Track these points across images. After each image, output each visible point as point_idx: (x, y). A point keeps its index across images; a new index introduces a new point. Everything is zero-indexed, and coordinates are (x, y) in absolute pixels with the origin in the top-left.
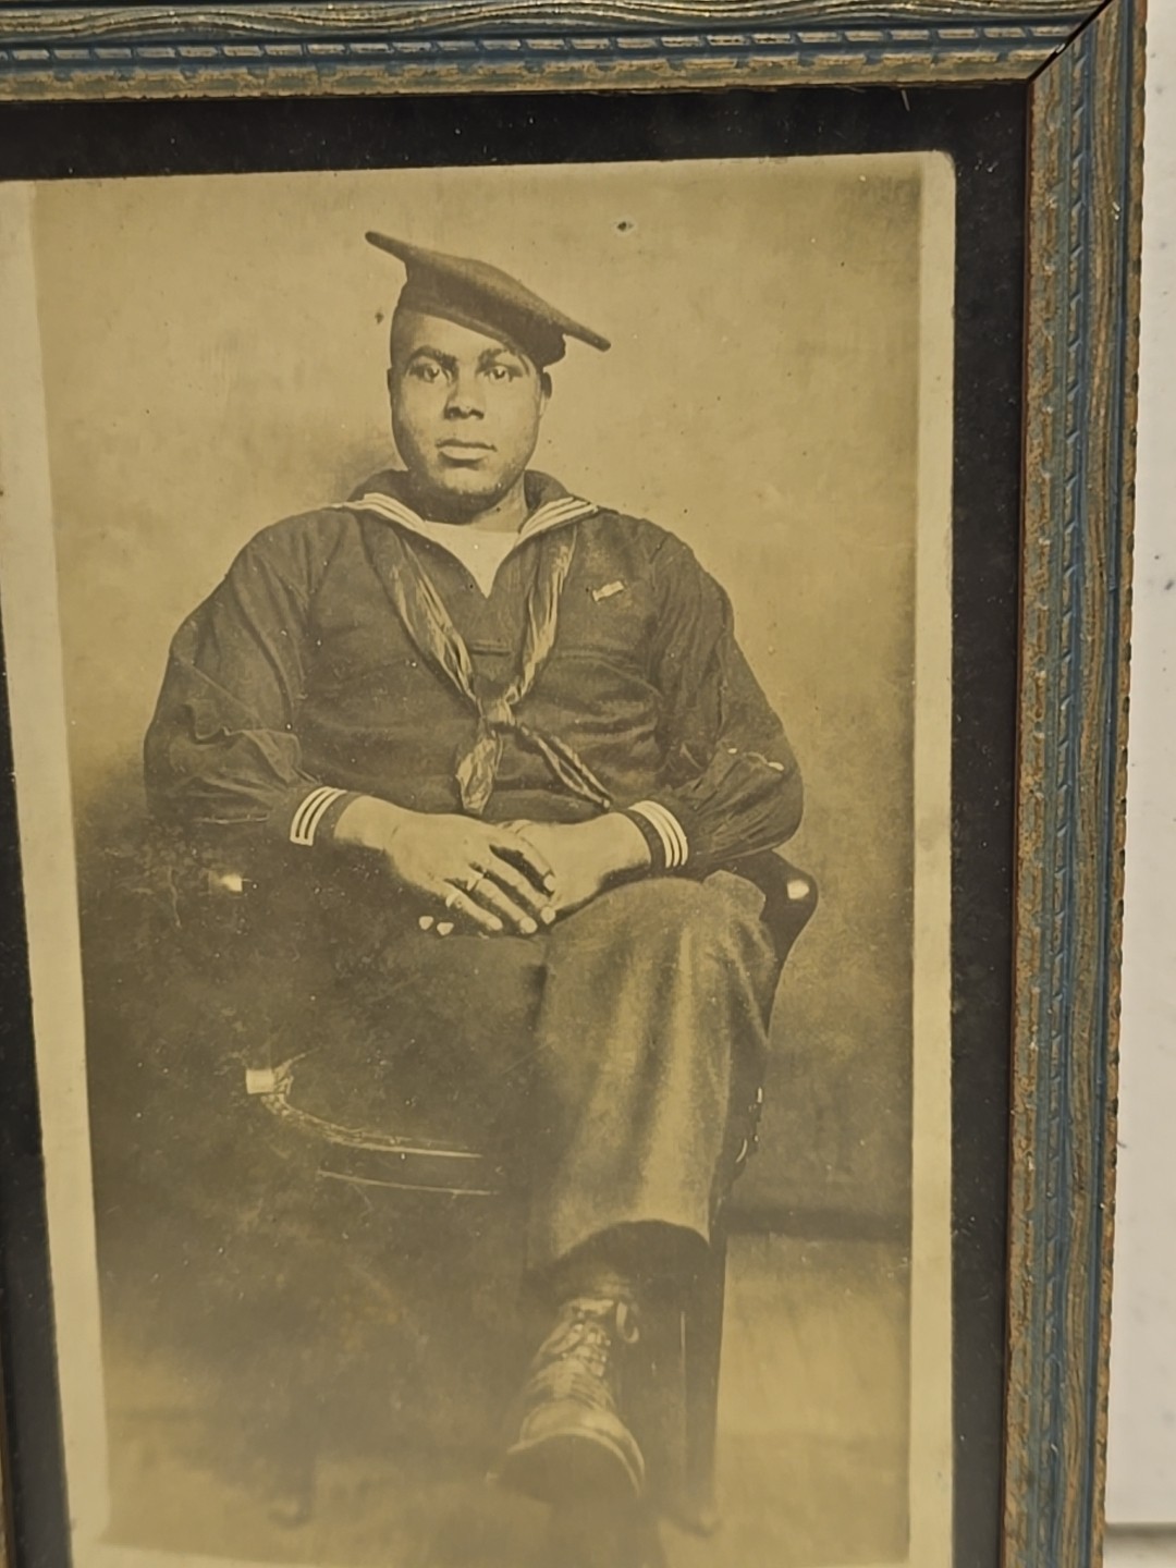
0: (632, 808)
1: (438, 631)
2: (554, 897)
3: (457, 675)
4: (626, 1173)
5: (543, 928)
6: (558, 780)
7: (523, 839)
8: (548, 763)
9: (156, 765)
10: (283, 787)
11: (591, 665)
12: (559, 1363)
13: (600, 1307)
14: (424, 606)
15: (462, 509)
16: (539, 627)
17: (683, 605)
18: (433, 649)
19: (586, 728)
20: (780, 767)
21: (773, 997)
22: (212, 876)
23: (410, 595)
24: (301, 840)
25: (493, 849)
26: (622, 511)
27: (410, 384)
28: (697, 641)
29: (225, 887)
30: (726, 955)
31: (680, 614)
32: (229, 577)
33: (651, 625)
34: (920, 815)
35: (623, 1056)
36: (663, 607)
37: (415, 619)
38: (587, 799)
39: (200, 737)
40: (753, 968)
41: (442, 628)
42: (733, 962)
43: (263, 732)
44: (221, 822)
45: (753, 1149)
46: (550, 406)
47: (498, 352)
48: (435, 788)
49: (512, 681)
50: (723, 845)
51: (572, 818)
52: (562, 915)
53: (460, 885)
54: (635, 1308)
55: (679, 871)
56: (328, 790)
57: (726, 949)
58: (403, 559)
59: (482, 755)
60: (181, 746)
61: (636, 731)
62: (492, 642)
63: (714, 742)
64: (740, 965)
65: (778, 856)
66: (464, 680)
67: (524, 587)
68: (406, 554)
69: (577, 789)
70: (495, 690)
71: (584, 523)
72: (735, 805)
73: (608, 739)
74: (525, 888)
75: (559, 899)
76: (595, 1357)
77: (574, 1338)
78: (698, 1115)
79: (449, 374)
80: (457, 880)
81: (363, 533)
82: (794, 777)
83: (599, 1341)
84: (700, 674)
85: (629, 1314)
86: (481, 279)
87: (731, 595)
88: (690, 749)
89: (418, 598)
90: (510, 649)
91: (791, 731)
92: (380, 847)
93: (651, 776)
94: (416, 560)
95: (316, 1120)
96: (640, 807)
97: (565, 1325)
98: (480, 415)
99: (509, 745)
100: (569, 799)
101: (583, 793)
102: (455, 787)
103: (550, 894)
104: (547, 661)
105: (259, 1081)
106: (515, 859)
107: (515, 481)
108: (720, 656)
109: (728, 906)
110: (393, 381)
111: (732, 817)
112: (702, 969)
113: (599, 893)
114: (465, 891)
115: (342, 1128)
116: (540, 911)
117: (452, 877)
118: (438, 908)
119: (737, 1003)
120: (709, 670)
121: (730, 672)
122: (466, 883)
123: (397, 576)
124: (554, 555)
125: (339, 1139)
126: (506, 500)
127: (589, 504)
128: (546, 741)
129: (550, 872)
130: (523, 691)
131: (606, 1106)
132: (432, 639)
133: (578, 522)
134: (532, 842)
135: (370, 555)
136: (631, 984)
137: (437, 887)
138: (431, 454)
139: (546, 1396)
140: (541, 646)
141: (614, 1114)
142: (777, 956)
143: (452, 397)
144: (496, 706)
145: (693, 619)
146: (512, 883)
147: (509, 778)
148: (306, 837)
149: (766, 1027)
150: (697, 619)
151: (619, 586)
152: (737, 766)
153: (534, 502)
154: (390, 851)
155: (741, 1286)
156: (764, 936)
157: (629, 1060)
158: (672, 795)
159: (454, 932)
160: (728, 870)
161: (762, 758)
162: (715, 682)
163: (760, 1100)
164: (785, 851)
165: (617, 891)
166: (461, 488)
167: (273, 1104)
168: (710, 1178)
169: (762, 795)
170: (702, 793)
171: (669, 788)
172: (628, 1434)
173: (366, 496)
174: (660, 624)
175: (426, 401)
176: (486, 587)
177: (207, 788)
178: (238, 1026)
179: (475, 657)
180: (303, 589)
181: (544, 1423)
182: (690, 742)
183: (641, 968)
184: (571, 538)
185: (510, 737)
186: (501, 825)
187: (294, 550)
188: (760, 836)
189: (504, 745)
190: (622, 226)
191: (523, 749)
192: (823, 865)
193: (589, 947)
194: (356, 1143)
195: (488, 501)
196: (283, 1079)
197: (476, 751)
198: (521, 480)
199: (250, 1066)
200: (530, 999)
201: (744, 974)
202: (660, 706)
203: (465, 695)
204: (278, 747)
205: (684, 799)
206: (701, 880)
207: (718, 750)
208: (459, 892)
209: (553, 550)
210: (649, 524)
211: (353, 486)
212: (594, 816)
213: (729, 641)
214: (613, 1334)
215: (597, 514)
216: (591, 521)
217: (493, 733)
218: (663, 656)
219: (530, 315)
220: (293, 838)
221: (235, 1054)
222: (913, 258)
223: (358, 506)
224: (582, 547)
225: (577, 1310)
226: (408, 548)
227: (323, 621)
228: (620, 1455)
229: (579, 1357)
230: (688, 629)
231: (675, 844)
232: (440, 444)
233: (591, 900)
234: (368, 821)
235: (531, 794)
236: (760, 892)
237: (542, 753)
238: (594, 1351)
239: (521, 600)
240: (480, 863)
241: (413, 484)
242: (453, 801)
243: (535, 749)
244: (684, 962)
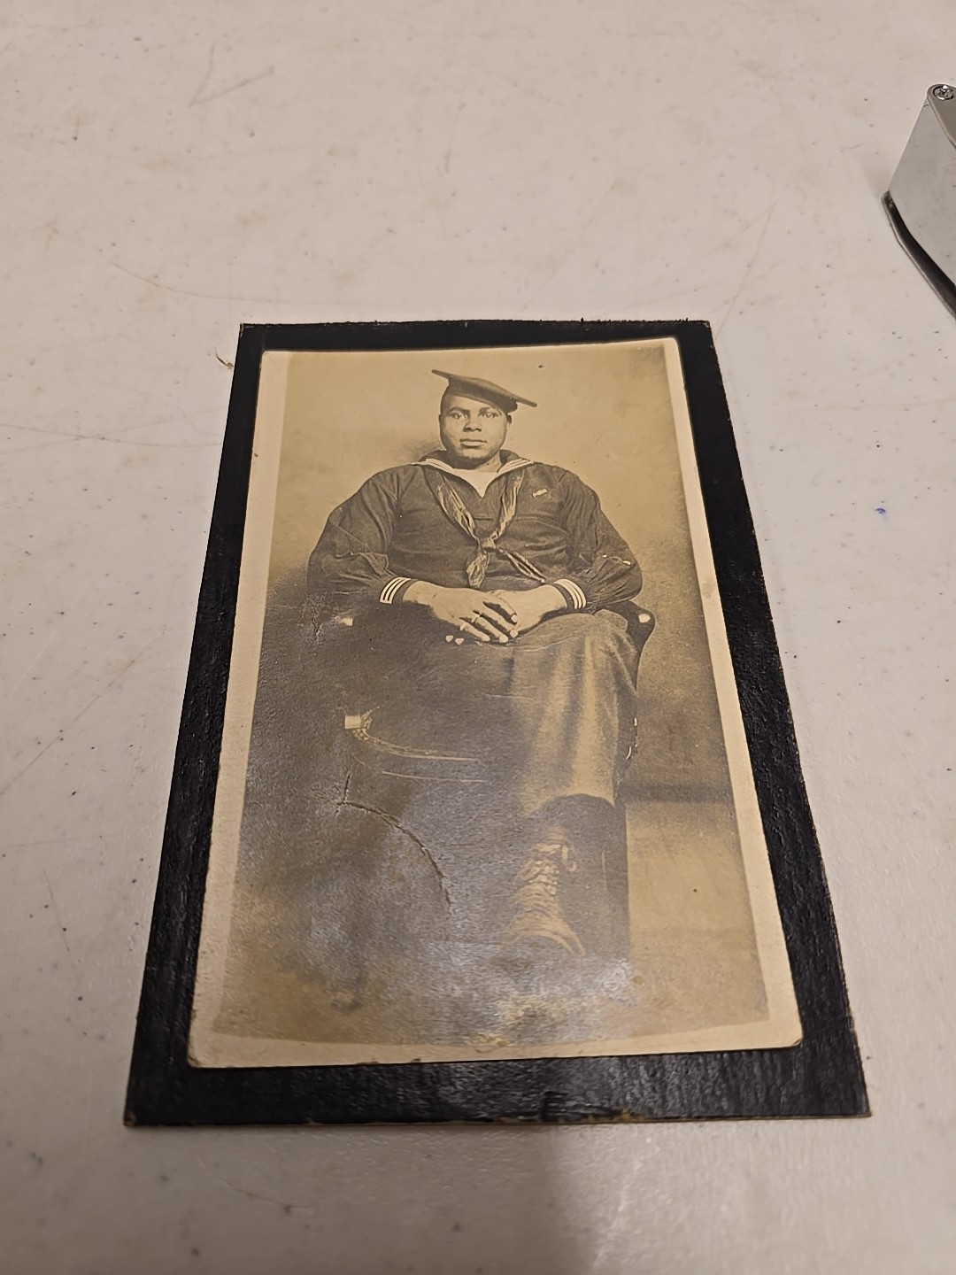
0: (556, 583)
1: (459, 511)
2: (517, 625)
3: (467, 528)
4: (563, 766)
5: (511, 640)
6: (520, 572)
7: (501, 599)
8: (513, 564)
9: (314, 567)
10: (379, 578)
11: (533, 522)
12: (527, 887)
14: (452, 501)
15: (472, 464)
16: (507, 508)
17: (576, 498)
18: (456, 518)
19: (531, 548)
20: (629, 563)
21: (637, 670)
23: (446, 497)
24: (386, 601)
25: (485, 604)
27: (449, 421)
28: (583, 511)
29: (344, 624)
30: (610, 650)
31: (575, 501)
32: (360, 491)
33: (561, 505)
34: (701, 582)
36: (566, 499)
37: (448, 506)
38: (532, 579)
39: (337, 556)
40: (625, 657)
41: (461, 510)
42: (614, 654)
43: (370, 554)
44: (345, 593)
45: (635, 751)
46: (510, 427)
47: (488, 408)
48: (456, 576)
49: (495, 530)
50: (604, 597)
51: (527, 588)
52: (521, 633)
53: (467, 620)
54: (573, 848)
55: (581, 610)
56: (401, 579)
57: (610, 647)
58: (443, 483)
59: (480, 562)
60: (328, 559)
61: (556, 549)
62: (484, 515)
63: (595, 552)
64: (618, 655)
66: (471, 531)
67: (500, 492)
68: (445, 481)
69: (527, 574)
71: (528, 468)
72: (608, 579)
73: (542, 553)
74: (502, 621)
75: (520, 626)
76: (550, 882)
77: (536, 870)
78: (602, 734)
79: (466, 416)
80: (466, 618)
81: (425, 473)
82: (636, 568)
83: (552, 872)
84: (586, 525)
85: (570, 852)
86: (480, 384)
88: (583, 556)
89: (449, 498)
90: (494, 517)
92: (427, 604)
93: (565, 568)
94: (449, 483)
95: (383, 743)
96: (558, 582)
97: (531, 861)
98: (480, 430)
99: (493, 557)
100: (523, 579)
101: (531, 576)
102: (466, 576)
103: (515, 624)
104: (511, 522)
105: (352, 722)
106: (497, 608)
107: (496, 453)
108: (595, 517)
109: (609, 626)
110: (441, 420)
111: (607, 584)
112: (598, 657)
113: (540, 622)
114: (470, 623)
115: (398, 747)
116: (509, 632)
117: (464, 617)
118: (457, 632)
119: (618, 674)
120: (590, 523)
121: (600, 524)
122: (471, 619)
123: (440, 490)
125: (396, 753)
126: (492, 460)
127: (530, 461)
128: (512, 554)
129: (515, 614)
130: (500, 534)
131: (549, 731)
132: (456, 514)
133: (525, 467)
134: (506, 600)
135: (428, 483)
136: (560, 665)
137: (456, 622)
138: (458, 445)
140: (509, 515)
141: (555, 734)
142: (637, 650)
143: (468, 424)
144: (487, 541)
145: (581, 503)
146: (495, 619)
147: (493, 571)
148: (388, 599)
149: (635, 686)
150: (583, 503)
151: (545, 491)
152: (607, 562)
153: (504, 460)
154: (431, 605)
155: (637, 832)
156: (629, 640)
157: (561, 705)
158: (575, 576)
159: (463, 643)
160: (606, 609)
161: (620, 559)
162: (594, 527)
163: (636, 724)
165: (551, 621)
166: (471, 456)
167: (359, 734)
168: (612, 769)
170: (592, 574)
172: (573, 934)
173: (427, 460)
174: (565, 505)
175: (455, 426)
176: (482, 494)
177: (340, 578)
178: (344, 693)
179: (476, 521)
180: (395, 496)
181: (521, 927)
182: (584, 553)
183: (565, 658)
184: (522, 475)
185: (494, 554)
186: (490, 592)
187: (392, 480)
188: (623, 594)
189: (491, 557)
190: (541, 367)
191: (500, 559)
192: (656, 605)
193: (535, 650)
194: (405, 755)
195: (484, 461)
197: (477, 560)
198: (498, 454)
199: (349, 714)
200: (506, 675)
201: (620, 659)
202: (567, 538)
203: (472, 537)
204: (378, 561)
205: (582, 577)
206: (594, 614)
207: (597, 556)
208: (467, 624)
209: (513, 479)
210: (557, 467)
211: (421, 456)
212: (537, 586)
214: (561, 867)
215: (533, 465)
216: (531, 467)
217: (485, 552)
218: (567, 518)
219: (502, 396)
220: (381, 600)
221: (340, 708)
222: (664, 371)
223: (423, 463)
224: (527, 475)
225: (537, 851)
226: (446, 479)
227: (404, 508)
228: (570, 949)
229: (539, 882)
230: (579, 507)
231: (579, 599)
232: (461, 441)
233: (536, 626)
234: (421, 592)
235: (504, 578)
236: (625, 620)
237: (510, 560)
238: (549, 878)
239: (499, 498)
240: (477, 610)
241: (449, 455)
242: (464, 582)
243: (506, 558)
244: (588, 654)
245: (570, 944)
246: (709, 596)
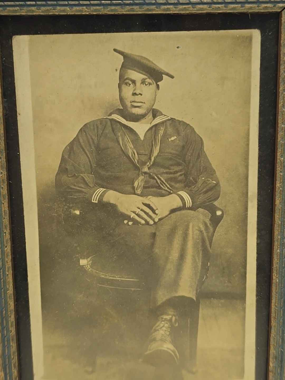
0: (178, 193)
1: (130, 149)
2: (158, 215)
3: (134, 160)
4: (175, 284)
5: (155, 223)
6: (160, 186)
7: (150, 201)
8: (157, 182)
9: (58, 183)
10: (90, 188)
11: (168, 157)
12: (158, 332)
13: (168, 317)
14: (126, 142)
15: (137, 118)
16: (155, 148)
17: (191, 142)
18: (128, 153)
19: (167, 173)
20: (215, 182)
21: (212, 240)
22: (72, 210)
23: (123, 140)
24: (95, 202)
26: (176, 119)
27: (124, 87)
28: (195, 151)
29: (75, 213)
30: (201, 229)
31: (191, 144)
32: (77, 135)
33: (183, 147)
34: (250, 194)
35: (175, 255)
36: (186, 143)
37: (124, 146)
38: (166, 190)
39: (69, 176)
40: (208, 233)
41: (131, 148)
42: (203, 231)
43: (86, 174)
44: (74, 197)
45: (207, 277)
46: (159, 92)
47: (146, 79)
48: (128, 188)
49: (148, 161)
50: (201, 202)
51: (163, 195)
52: (160, 220)
53: (134, 212)
54: (177, 317)
56: (102, 189)
57: (201, 228)
58: (121, 131)
59: (141, 180)
61: (179, 174)
62: (143, 151)
63: (199, 176)
64: (204, 232)
65: (214, 205)
66: (136, 161)
67: (152, 138)
69: (164, 188)
70: (144, 163)
71: (167, 122)
72: (204, 192)
73: (172, 176)
74: (151, 213)
75: (159, 216)
76: (167, 330)
77: (162, 325)
78: (193, 269)
79: (134, 84)
80: (134, 211)
81: (111, 124)
82: (218, 185)
83: (168, 326)
84: (196, 159)
85: (176, 319)
86: (142, 61)
88: (192, 178)
89: (125, 140)
90: (148, 153)
91: (218, 173)
92: (114, 203)
93: (183, 185)
94: (124, 131)
95: (97, 272)
96: (179, 193)
97: (159, 322)
98: (141, 95)
100: (162, 191)
101: (165, 189)
102: (133, 188)
103: (157, 214)
104: (157, 156)
105: (83, 262)
106: (148, 206)
108: (201, 155)
109: (201, 217)
110: (120, 86)
111: (203, 194)
112: (195, 233)
113: (169, 214)
114: (136, 214)
115: (104, 274)
116: (154, 219)
117: (133, 210)
118: (129, 218)
119: (203, 241)
120: (198, 159)
121: (203, 159)
122: (136, 212)
123: (120, 135)
124: (159, 130)
125: (103, 276)
126: (147, 116)
127: (168, 117)
128: (157, 176)
129: (157, 209)
130: (151, 164)
131: (170, 267)
132: (128, 151)
133: (165, 121)
134: (153, 202)
135: (113, 130)
136: (177, 237)
137: (128, 213)
138: (129, 104)
139: (154, 340)
140: (156, 152)
141: (172, 269)
142: (213, 229)
143: (135, 90)
144: (144, 168)
145: (194, 146)
146: (147, 212)
147: (147, 185)
148: (96, 201)
149: (211, 247)
150: (195, 146)
151: (175, 137)
152: (204, 182)
153: (154, 116)
154: (117, 204)
155: (203, 311)
156: (210, 224)
158: (188, 190)
159: (133, 224)
160: (201, 208)
161: (211, 180)
162: (199, 161)
163: (209, 265)
164: (216, 203)
165: (174, 213)
166: (136, 113)
167: (87, 268)
168: (196, 285)
169: (211, 189)
170: (196, 189)
171: (187, 188)
172: (175, 349)
173: (112, 115)
174: (186, 147)
175: (128, 91)
176: (142, 138)
177: (71, 188)
178: (78, 248)
179: (139, 155)
180: (96, 138)
181: (154, 347)
182: (193, 176)
183: (180, 233)
184: (164, 126)
185: (147, 175)
186: (145, 197)
187: (94, 129)
188: (210, 200)
189: (146, 177)
190: (178, 47)
191: (151, 178)
192: (225, 207)
194: (108, 277)
195: (143, 116)
196: (89, 262)
197: (139, 179)
198: (151, 111)
199: (81, 258)
200: (152, 241)
201: (205, 234)
202: (185, 167)
203: (137, 165)
204: (89, 178)
205: (191, 190)
206: (195, 211)
207: (199, 178)
208: (134, 214)
209: (159, 128)
210: (183, 122)
211: (109, 113)
212: (168, 195)
213: (203, 151)
214: (171, 324)
215: (170, 120)
216: (169, 121)
217: (143, 174)
218: (186, 154)
219: (154, 70)
220: (93, 201)
221: (77, 255)
222: (250, 56)
223: (110, 117)
224: (166, 128)
225: (162, 318)
226: (123, 128)
227: (101, 147)
228: (173, 354)
229: (163, 330)
230: (193, 148)
231: (189, 202)
232: (131, 102)
233: (167, 216)
234: (111, 196)
235: (153, 190)
236: (210, 214)
237: (156, 179)
238: (166, 328)
239: (151, 141)
241: (124, 112)
242: (133, 191)
243: (154, 178)
244: (190, 231)
245: (173, 352)
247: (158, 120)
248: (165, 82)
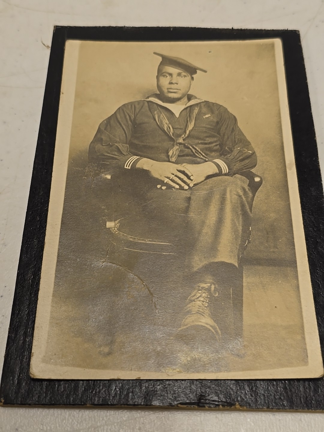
0: (213, 161)
1: (165, 124)
2: (193, 181)
3: (169, 133)
4: (213, 248)
5: (190, 188)
6: (195, 155)
7: (185, 168)
8: (192, 151)
10: (124, 156)
11: (203, 131)
12: (194, 302)
13: (206, 286)
14: (162, 119)
15: (173, 101)
16: (190, 123)
17: (225, 119)
18: (164, 128)
19: (202, 143)
20: (251, 152)
21: (252, 204)
22: (103, 175)
23: (159, 117)
24: (127, 168)
25: (177, 170)
26: (210, 101)
28: (229, 126)
29: (106, 178)
30: (239, 194)
31: (225, 121)
32: (115, 113)
33: (218, 123)
34: (287, 162)
36: (220, 120)
37: (160, 121)
39: (103, 145)
40: (247, 197)
41: (166, 124)
42: (241, 196)
43: (120, 144)
44: (107, 163)
45: (249, 242)
46: (193, 83)
47: (182, 73)
48: (163, 156)
49: (183, 134)
50: (237, 168)
51: (199, 163)
52: (195, 185)
53: (168, 178)
54: (217, 286)
55: (226, 175)
56: (135, 157)
57: (239, 193)
58: (158, 110)
59: (175, 149)
60: (98, 146)
61: (214, 144)
62: (178, 126)
63: (234, 146)
64: (243, 197)
65: (252, 172)
66: (171, 134)
67: (186, 116)
68: (158, 109)
69: (199, 156)
70: (179, 136)
71: (201, 104)
72: (240, 160)
73: (207, 146)
74: (185, 179)
75: (194, 181)
76: (205, 301)
77: (198, 295)
78: (233, 233)
79: (170, 77)
80: (168, 177)
81: (148, 105)
82: (254, 154)
83: (206, 296)
84: (230, 133)
86: (178, 60)
87: (237, 117)
88: (228, 148)
89: (161, 118)
90: (183, 128)
91: (253, 145)
92: (148, 170)
93: (218, 154)
94: (160, 110)
95: (125, 235)
96: (216, 160)
97: (196, 291)
99: (182, 147)
100: (197, 159)
101: (201, 157)
102: (168, 156)
103: (192, 180)
104: (192, 130)
105: (110, 224)
106: (183, 172)
107: (185, 95)
108: (235, 129)
109: (239, 182)
110: (158, 77)
111: (239, 162)
112: (233, 197)
113: (205, 180)
114: (170, 179)
115: (132, 237)
116: (189, 184)
117: (166, 176)
118: (162, 183)
119: (243, 206)
120: (232, 132)
121: (237, 132)
122: (170, 177)
123: (156, 113)
124: (194, 110)
125: (131, 240)
126: (183, 99)
127: (202, 100)
128: (192, 146)
129: (192, 175)
130: (186, 136)
131: (207, 232)
132: (164, 126)
133: (200, 103)
134: (188, 169)
135: (150, 110)
136: (214, 201)
137: (162, 178)
138: (166, 91)
140: (191, 126)
141: (210, 233)
142: (253, 194)
143: (171, 80)
144: (179, 139)
145: (228, 122)
146: (182, 178)
147: (182, 154)
148: (129, 167)
149: (251, 212)
150: (229, 122)
151: (209, 115)
152: (240, 151)
154: (150, 170)
155: (248, 280)
156: (249, 190)
157: (214, 219)
158: (223, 158)
159: (166, 189)
160: (238, 174)
161: (246, 150)
162: (234, 134)
163: (250, 230)
164: (253, 170)
165: (210, 179)
166: (172, 97)
167: (113, 230)
168: (237, 250)
170: (232, 157)
172: (216, 325)
173: (150, 98)
174: (220, 123)
175: (165, 82)
176: (177, 116)
177: (105, 156)
178: (106, 211)
179: (174, 129)
180: (133, 116)
181: (190, 320)
182: (228, 147)
183: (216, 197)
184: (198, 107)
185: (182, 146)
186: (179, 165)
188: (247, 167)
189: (181, 147)
190: (210, 52)
191: (186, 148)
192: (263, 173)
193: (202, 193)
194: (136, 241)
195: (178, 99)
196: (117, 224)
197: (174, 149)
198: (186, 96)
199: (108, 221)
200: (186, 205)
201: (244, 199)
202: (220, 139)
203: (171, 137)
204: (124, 147)
205: (227, 158)
206: (232, 176)
207: (235, 148)
208: (168, 179)
209: (193, 109)
210: (216, 104)
211: (147, 96)
212: (204, 162)
213: (237, 126)
214: (210, 293)
215: (204, 102)
216: (203, 103)
217: (178, 145)
218: (221, 129)
219: (189, 66)
220: (125, 167)
221: (104, 218)
222: (274, 56)
223: (148, 100)
224: (201, 108)
225: (199, 286)
226: (159, 108)
227: (137, 122)
228: (213, 331)
229: (200, 301)
230: (226, 124)
231: (225, 168)
232: (168, 89)
233: (203, 181)
234: (145, 164)
235: (188, 158)
236: (247, 180)
237: (191, 149)
238: (205, 299)
239: (186, 118)
240: (173, 173)
241: (161, 96)
242: (167, 159)
243: (188, 148)
244: (228, 196)
245: (213, 329)
246: (290, 169)
247: (192, 102)
248: (198, 75)
